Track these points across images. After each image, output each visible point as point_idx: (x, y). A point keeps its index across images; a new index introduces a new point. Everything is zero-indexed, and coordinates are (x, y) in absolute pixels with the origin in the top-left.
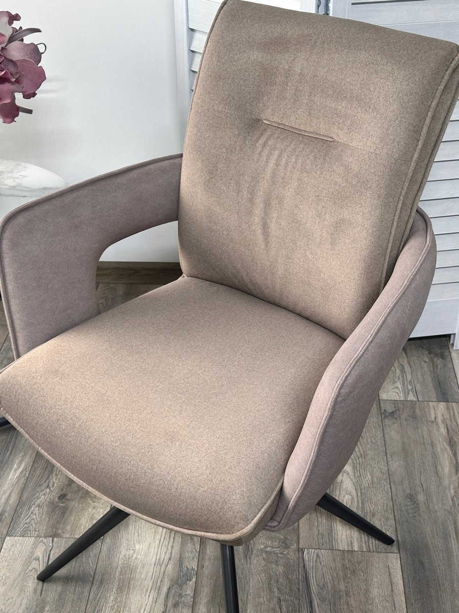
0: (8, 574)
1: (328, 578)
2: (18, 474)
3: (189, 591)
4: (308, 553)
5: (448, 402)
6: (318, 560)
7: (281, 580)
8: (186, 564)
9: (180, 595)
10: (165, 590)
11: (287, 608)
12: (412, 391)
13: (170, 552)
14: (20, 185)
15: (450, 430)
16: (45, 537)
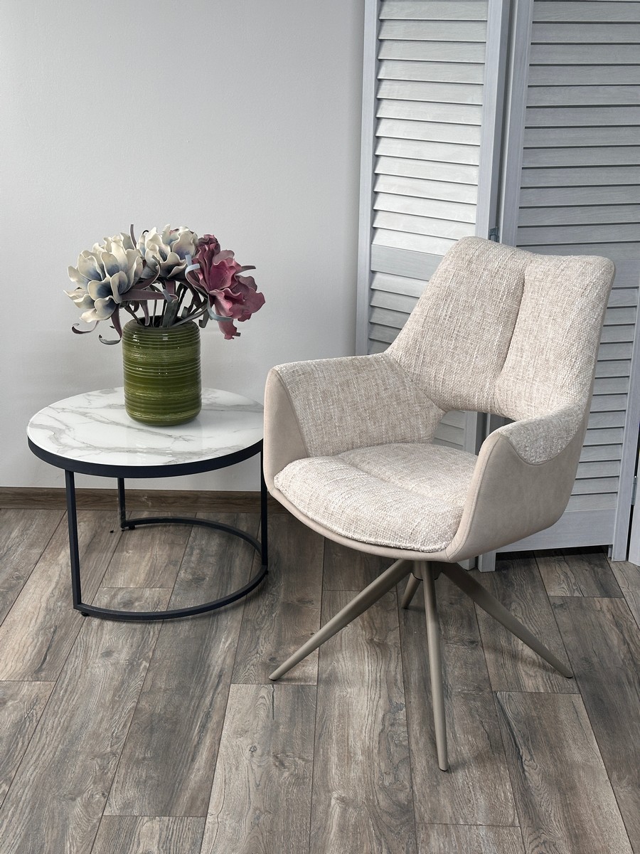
0: (240, 707)
1: (521, 709)
2: (227, 645)
3: (401, 715)
4: (501, 694)
5: (610, 597)
6: (511, 699)
7: (480, 710)
8: (394, 700)
9: (395, 719)
10: (380, 716)
11: (489, 727)
12: (578, 591)
13: (378, 692)
14: (215, 403)
15: (615, 617)
16: (266, 684)
